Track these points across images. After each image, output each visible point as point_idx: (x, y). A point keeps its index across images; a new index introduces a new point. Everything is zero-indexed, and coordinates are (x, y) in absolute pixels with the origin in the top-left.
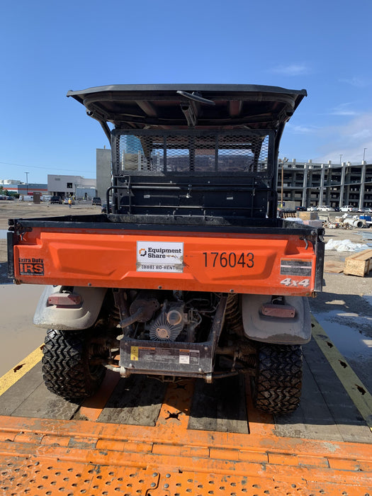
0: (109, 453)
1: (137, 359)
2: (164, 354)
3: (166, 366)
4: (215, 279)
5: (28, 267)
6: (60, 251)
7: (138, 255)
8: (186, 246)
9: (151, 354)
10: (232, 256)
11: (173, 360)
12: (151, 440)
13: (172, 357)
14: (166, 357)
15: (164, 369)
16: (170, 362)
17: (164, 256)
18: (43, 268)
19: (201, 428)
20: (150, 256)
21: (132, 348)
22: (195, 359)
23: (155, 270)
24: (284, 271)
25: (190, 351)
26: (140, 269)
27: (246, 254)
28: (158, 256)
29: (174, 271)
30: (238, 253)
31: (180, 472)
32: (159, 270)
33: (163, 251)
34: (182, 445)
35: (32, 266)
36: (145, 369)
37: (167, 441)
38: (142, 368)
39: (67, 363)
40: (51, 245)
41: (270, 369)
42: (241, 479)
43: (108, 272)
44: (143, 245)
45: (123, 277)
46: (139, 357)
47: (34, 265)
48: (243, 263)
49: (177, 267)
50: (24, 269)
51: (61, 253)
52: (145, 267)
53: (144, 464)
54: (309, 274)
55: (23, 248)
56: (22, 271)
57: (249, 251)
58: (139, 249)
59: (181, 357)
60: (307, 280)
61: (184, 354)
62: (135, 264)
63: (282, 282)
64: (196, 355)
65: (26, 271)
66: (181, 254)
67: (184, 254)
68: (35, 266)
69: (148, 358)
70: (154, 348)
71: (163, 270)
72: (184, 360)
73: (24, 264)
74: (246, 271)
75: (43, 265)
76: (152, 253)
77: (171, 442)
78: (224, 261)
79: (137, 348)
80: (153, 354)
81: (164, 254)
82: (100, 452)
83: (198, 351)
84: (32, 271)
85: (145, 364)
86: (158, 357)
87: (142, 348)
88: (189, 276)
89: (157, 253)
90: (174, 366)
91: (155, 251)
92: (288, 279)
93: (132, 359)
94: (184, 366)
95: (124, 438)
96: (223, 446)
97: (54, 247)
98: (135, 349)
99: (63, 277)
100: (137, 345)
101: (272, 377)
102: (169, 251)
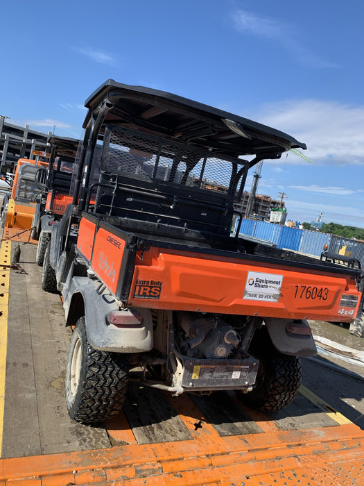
0: (182, 474)
1: (197, 378)
2: (221, 371)
3: (221, 382)
4: (299, 309)
5: (144, 289)
6: (182, 275)
7: (247, 284)
8: (284, 279)
9: (210, 372)
10: (315, 289)
11: (227, 376)
12: (204, 453)
13: (227, 374)
14: (222, 374)
15: (218, 385)
16: (225, 378)
17: (267, 287)
18: (160, 291)
19: (230, 434)
20: (256, 286)
21: (195, 367)
22: (244, 374)
23: (258, 299)
24: (342, 303)
25: (242, 367)
26: (246, 297)
27: (324, 289)
28: (262, 286)
29: (272, 300)
30: (319, 287)
31: (248, 478)
32: (261, 299)
33: (267, 282)
34: (228, 453)
35: (149, 289)
36: (202, 386)
37: (217, 452)
38: (200, 386)
39: (116, 387)
40: (173, 268)
41: (283, 376)
42: (292, 473)
43: (219, 299)
44: (253, 275)
45: (231, 304)
46: (199, 376)
47: (151, 287)
48: (321, 296)
49: (274, 296)
50: (139, 291)
51: (183, 277)
52: (250, 295)
53: (218, 479)
54: (355, 306)
55: (143, 269)
56: (136, 293)
57: (326, 287)
58: (249, 278)
59: (234, 373)
60: (353, 311)
61: (237, 370)
62: (243, 292)
63: (339, 312)
64: (246, 370)
65: (141, 294)
66: (280, 286)
67: (282, 285)
68: (153, 290)
69: (207, 376)
70: (213, 367)
71: (264, 299)
72: (236, 375)
73: (140, 286)
74: (321, 303)
75: (160, 288)
76: (259, 283)
77: (220, 452)
78: (308, 293)
79: (199, 367)
80: (212, 372)
81: (268, 284)
82: (175, 475)
83: (248, 367)
84: (148, 294)
85: (203, 381)
86: (216, 374)
87: (203, 366)
88: (282, 306)
89: (262, 284)
90: (227, 381)
91: (261, 281)
92: (343, 310)
93: (193, 378)
94: (235, 381)
95: (181, 456)
96: (258, 447)
97: (176, 271)
98: (197, 368)
99: (177, 301)
100: (199, 365)
101: (285, 383)
102: (272, 282)
